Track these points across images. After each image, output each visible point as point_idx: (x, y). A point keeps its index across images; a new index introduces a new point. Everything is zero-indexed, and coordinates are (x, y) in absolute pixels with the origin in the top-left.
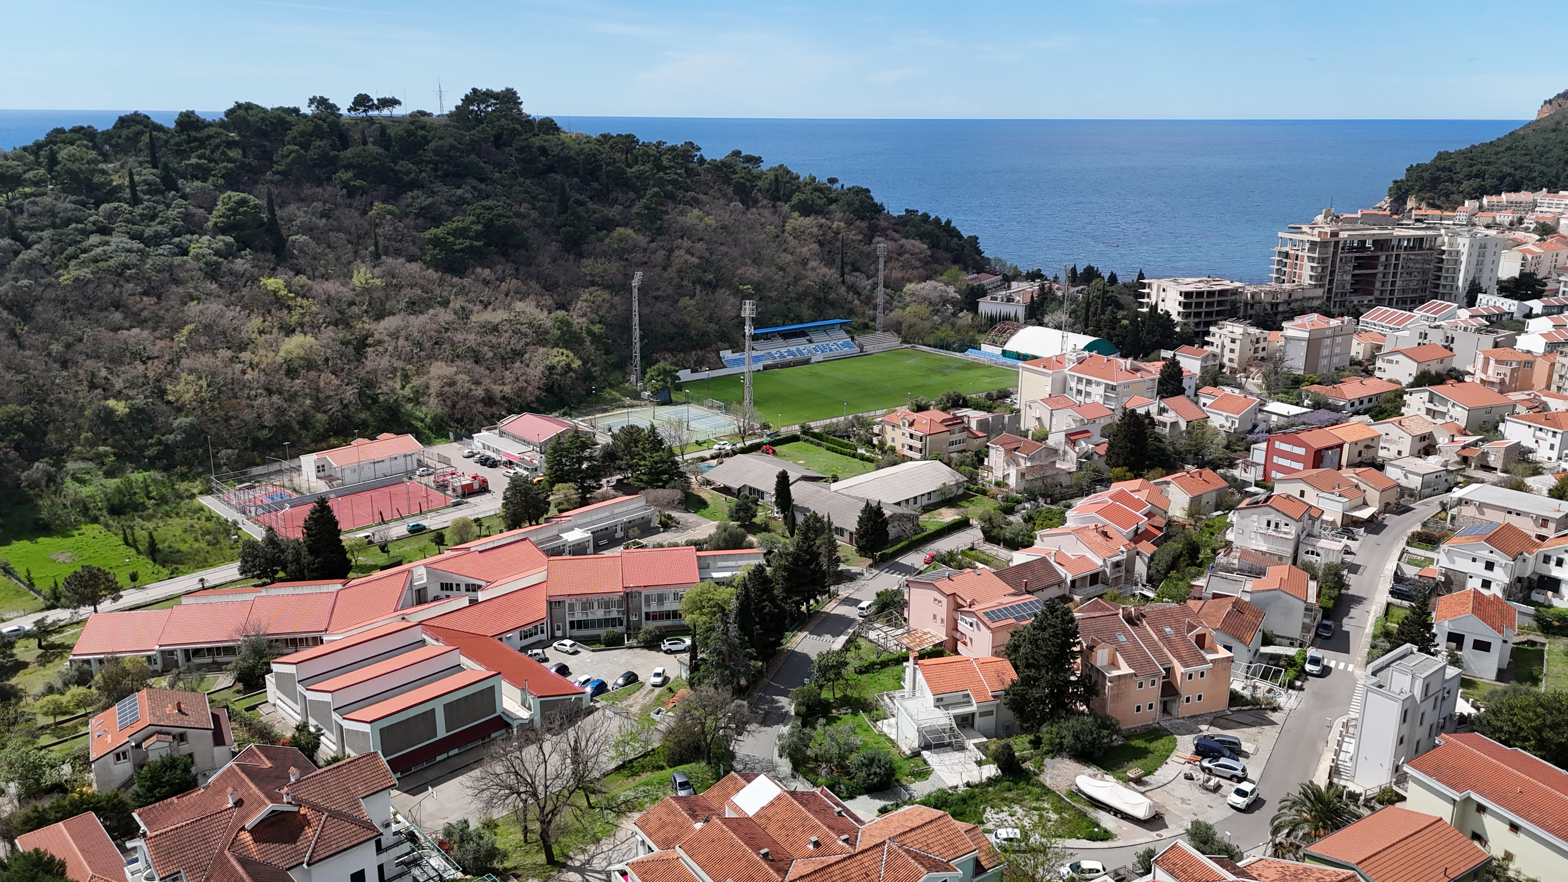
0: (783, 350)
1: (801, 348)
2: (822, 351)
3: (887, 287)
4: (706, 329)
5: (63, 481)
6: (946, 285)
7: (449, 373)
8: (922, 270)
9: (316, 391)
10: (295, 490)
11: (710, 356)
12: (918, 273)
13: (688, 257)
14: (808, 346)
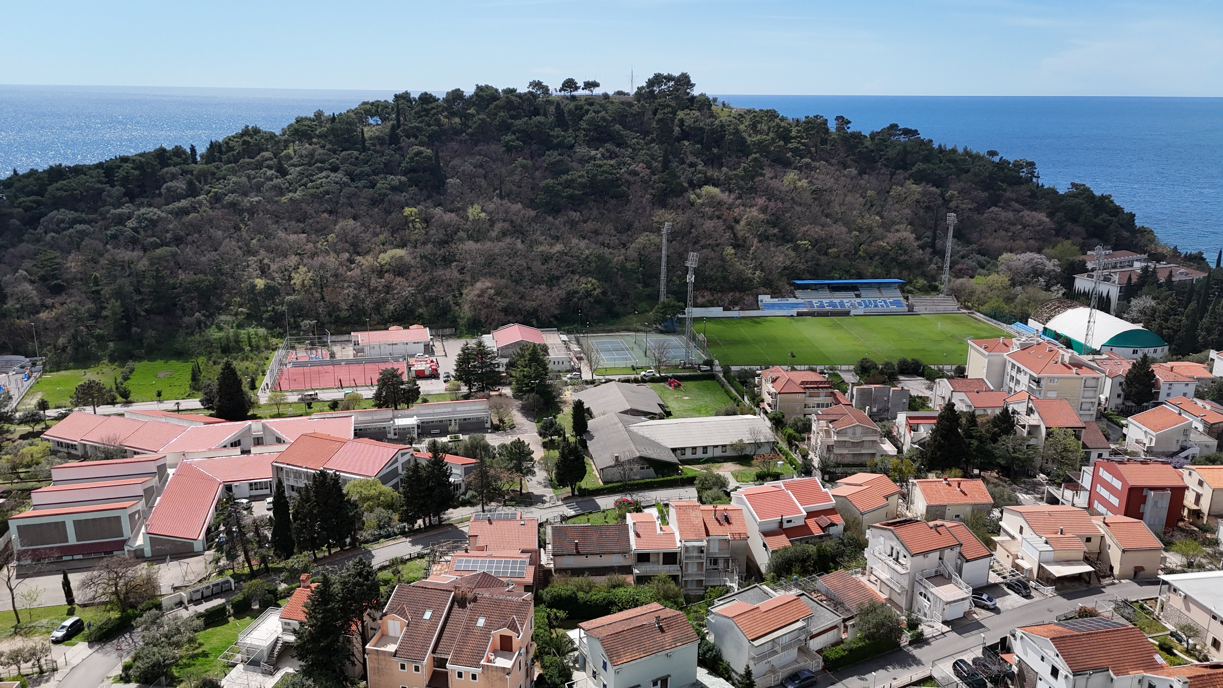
0: (824, 301)
1: (845, 301)
2: (866, 306)
3: (983, 255)
4: (750, 275)
5: (210, 327)
6: (1050, 258)
7: (484, 287)
8: (1032, 242)
9: (388, 288)
10: (332, 355)
11: (747, 298)
12: (1025, 245)
13: (755, 213)
14: (853, 300)
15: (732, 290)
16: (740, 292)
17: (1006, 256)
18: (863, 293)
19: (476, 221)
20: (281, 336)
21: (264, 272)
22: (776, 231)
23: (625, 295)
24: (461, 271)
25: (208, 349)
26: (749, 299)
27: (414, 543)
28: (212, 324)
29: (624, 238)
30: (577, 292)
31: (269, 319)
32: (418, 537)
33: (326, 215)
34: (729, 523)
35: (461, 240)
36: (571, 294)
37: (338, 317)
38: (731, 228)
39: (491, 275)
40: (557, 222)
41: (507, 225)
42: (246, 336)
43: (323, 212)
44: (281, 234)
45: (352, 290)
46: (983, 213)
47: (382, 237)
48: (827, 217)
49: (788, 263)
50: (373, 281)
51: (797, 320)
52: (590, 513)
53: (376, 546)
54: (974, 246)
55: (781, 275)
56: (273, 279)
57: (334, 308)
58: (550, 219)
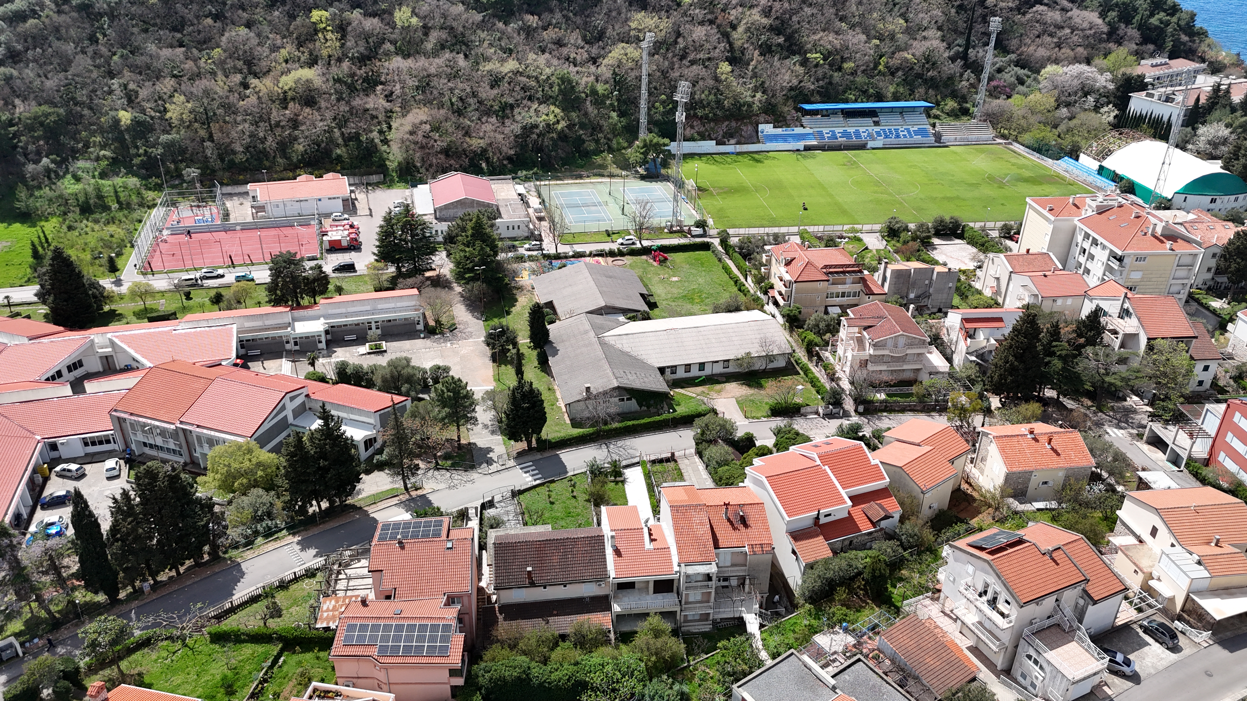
0: (837, 130)
1: (861, 130)
2: (886, 137)
3: (1023, 67)
4: (749, 99)
5: (63, 177)
6: (1101, 71)
7: (417, 121)
8: (1080, 50)
9: (295, 123)
10: (226, 215)
11: (744, 128)
12: (1072, 54)
13: (757, 17)
14: (870, 129)
15: (727, 118)
16: (737, 120)
17: (1050, 69)
18: (882, 118)
19: (406, 29)
20: (158, 188)
21: (131, 99)
22: (781, 40)
23: (596, 128)
24: (389, 97)
25: (62, 208)
26: (747, 130)
27: (304, 545)
28: (67, 172)
29: (594, 51)
30: (536, 126)
31: (142, 165)
32: (310, 533)
33: (209, 21)
34: (746, 526)
35: (387, 54)
36: (528, 129)
37: (232, 162)
38: (726, 36)
39: (427, 103)
40: (509, 29)
41: (444, 35)
42: (111, 189)
43: (206, 17)
44: (152, 48)
45: (247, 125)
46: (1024, 14)
47: (284, 52)
48: (841, 20)
49: (795, 82)
50: (274, 113)
51: (805, 157)
52: (553, 481)
53: (249, 554)
54: (1013, 56)
55: (787, 98)
56: (143, 111)
57: (225, 152)
58: (500, 25)
